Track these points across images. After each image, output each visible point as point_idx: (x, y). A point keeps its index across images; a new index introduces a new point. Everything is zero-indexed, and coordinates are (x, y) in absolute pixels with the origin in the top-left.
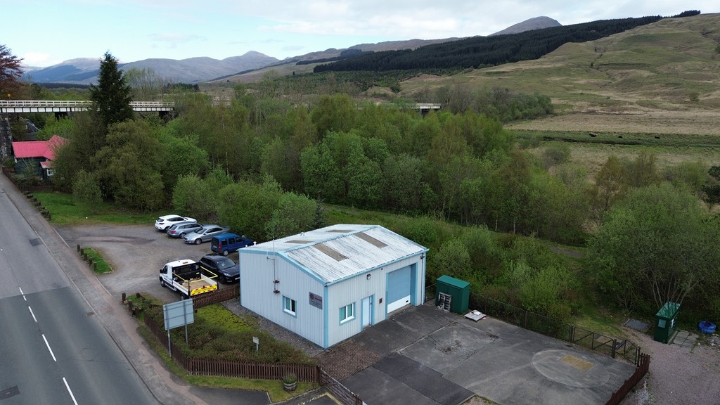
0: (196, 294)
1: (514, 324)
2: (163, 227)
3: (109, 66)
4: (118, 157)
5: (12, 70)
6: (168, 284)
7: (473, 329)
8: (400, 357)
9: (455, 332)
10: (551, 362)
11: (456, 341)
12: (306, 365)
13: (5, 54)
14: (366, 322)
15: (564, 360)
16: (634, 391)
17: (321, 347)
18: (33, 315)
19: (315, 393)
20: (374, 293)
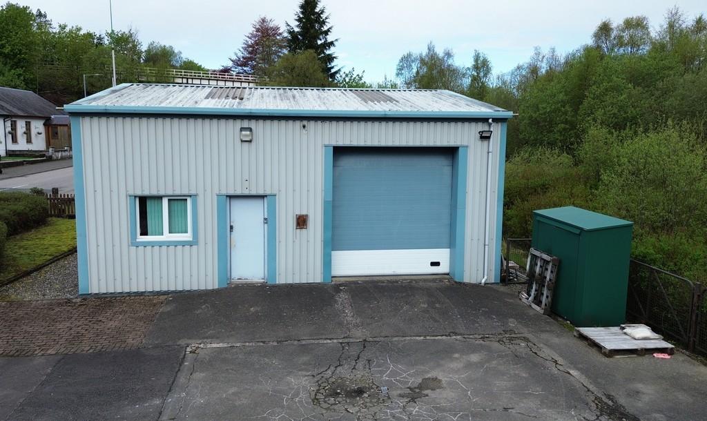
9: (474, 358)
20: (274, 192)
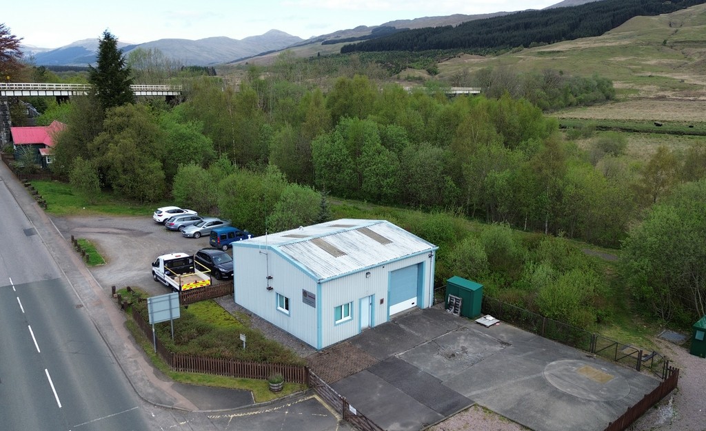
0: (188, 289)
1: (531, 331)
2: (161, 219)
3: (108, 45)
4: (116, 143)
5: (12, 50)
6: (160, 278)
7: (483, 335)
8: (399, 361)
9: (463, 337)
10: (565, 373)
11: (462, 347)
12: (294, 365)
13: (4, 33)
14: (365, 323)
15: (580, 371)
16: (656, 408)
17: (314, 348)
18: (21, 306)
19: (302, 394)
20: (374, 293)
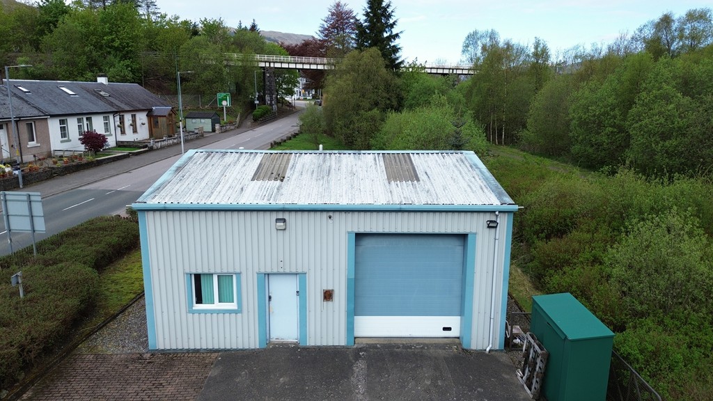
14: (282, 333)
20: (305, 271)
